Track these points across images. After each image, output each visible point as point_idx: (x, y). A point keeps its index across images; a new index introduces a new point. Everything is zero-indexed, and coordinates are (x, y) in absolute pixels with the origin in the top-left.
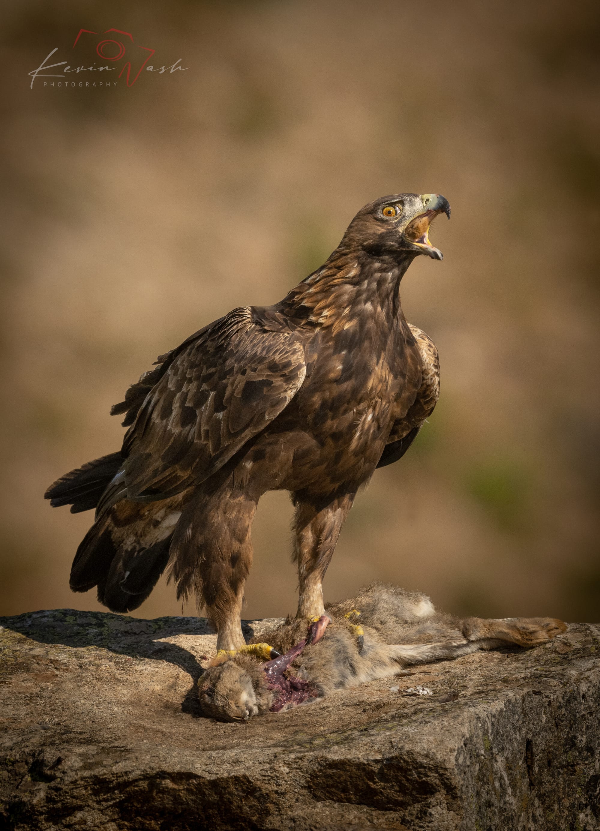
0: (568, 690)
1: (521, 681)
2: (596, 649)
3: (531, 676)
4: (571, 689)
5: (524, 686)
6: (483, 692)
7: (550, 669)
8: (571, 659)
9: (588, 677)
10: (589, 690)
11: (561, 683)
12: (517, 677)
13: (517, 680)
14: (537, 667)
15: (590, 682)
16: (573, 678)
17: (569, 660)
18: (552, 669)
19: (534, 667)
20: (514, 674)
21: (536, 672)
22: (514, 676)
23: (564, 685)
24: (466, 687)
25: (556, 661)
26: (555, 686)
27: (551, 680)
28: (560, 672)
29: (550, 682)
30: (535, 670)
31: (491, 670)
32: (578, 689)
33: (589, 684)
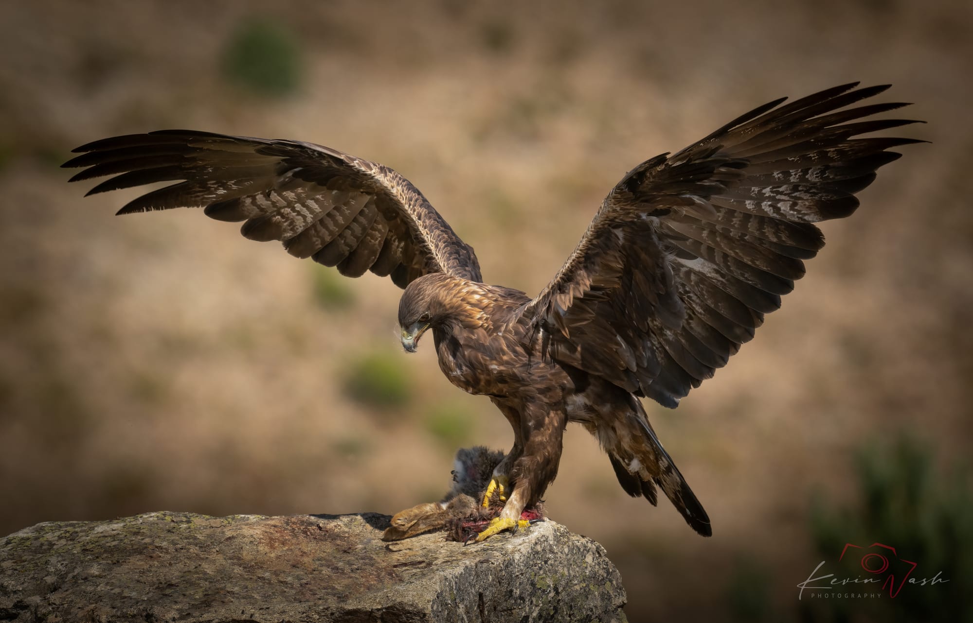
0: (506, 559)
1: (475, 553)
2: (525, 531)
3: (481, 550)
4: (508, 558)
5: (477, 557)
6: (449, 561)
7: (494, 544)
8: (508, 538)
9: (520, 549)
10: (520, 558)
11: (502, 554)
12: (471, 551)
13: (472, 553)
14: (485, 544)
15: (521, 553)
16: (510, 551)
17: (507, 539)
18: (495, 545)
19: (483, 543)
20: (470, 549)
21: (485, 547)
22: (470, 550)
23: (504, 556)
24: (438, 558)
25: (498, 539)
26: (497, 556)
27: (495, 552)
28: (501, 546)
29: (494, 554)
30: (484, 546)
31: (454, 546)
32: (513, 558)
33: (521, 554)
